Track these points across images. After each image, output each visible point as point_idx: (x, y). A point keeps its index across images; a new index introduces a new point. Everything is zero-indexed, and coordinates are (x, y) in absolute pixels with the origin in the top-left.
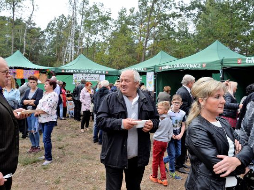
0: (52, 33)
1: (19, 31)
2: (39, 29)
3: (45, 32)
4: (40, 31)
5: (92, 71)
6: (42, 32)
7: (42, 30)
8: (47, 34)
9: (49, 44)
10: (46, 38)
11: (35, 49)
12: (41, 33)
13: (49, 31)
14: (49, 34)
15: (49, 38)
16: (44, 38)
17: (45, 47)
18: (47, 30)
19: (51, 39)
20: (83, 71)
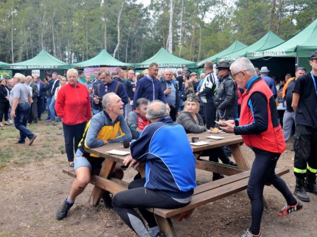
0: (158, 9)
1: (116, 12)
2: (141, 6)
3: (148, 10)
4: (143, 8)
5: (169, 65)
6: (146, 10)
7: (145, 7)
8: (152, 12)
9: (154, 24)
10: (151, 17)
11: (138, 34)
12: (143, 11)
13: (154, 8)
14: (154, 12)
15: (154, 17)
16: (147, 17)
17: (149, 30)
18: (151, 7)
19: (156, 18)
20: (160, 65)
